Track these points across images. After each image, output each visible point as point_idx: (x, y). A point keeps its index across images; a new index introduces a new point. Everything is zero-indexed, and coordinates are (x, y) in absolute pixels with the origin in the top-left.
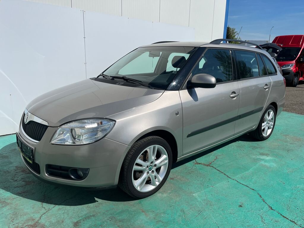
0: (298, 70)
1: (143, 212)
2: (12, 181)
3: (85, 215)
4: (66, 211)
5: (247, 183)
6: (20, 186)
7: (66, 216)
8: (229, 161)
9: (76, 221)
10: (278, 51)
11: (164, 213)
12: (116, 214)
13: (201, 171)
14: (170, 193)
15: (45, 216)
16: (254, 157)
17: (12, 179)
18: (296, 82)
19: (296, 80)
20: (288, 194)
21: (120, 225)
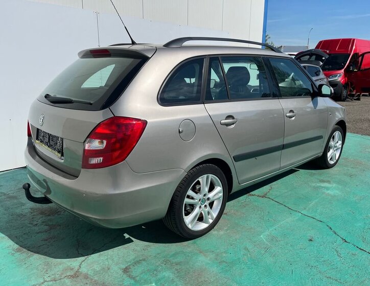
0: (348, 80)
1: (201, 252)
2: (31, 225)
3: (134, 260)
4: (109, 256)
5: (312, 215)
6: (44, 232)
7: (111, 262)
8: (286, 191)
9: (124, 267)
10: (324, 58)
11: (225, 252)
12: (171, 257)
13: (256, 203)
14: (227, 230)
15: (86, 264)
16: (314, 184)
17: (30, 224)
18: (345, 96)
19: (345, 93)
20: (360, 224)
21: (178, 268)
